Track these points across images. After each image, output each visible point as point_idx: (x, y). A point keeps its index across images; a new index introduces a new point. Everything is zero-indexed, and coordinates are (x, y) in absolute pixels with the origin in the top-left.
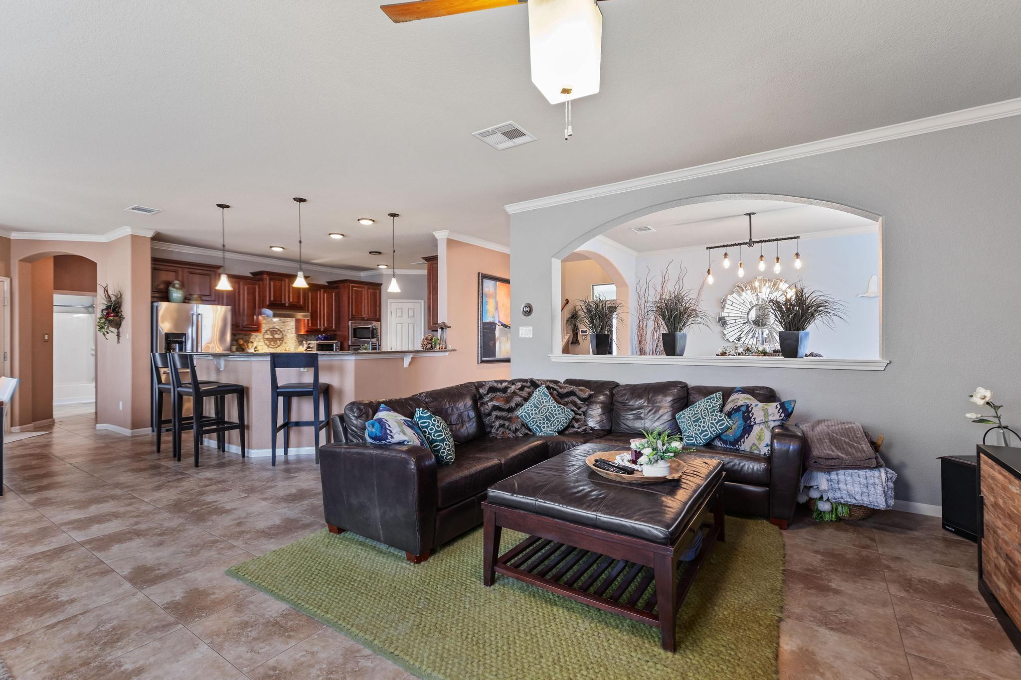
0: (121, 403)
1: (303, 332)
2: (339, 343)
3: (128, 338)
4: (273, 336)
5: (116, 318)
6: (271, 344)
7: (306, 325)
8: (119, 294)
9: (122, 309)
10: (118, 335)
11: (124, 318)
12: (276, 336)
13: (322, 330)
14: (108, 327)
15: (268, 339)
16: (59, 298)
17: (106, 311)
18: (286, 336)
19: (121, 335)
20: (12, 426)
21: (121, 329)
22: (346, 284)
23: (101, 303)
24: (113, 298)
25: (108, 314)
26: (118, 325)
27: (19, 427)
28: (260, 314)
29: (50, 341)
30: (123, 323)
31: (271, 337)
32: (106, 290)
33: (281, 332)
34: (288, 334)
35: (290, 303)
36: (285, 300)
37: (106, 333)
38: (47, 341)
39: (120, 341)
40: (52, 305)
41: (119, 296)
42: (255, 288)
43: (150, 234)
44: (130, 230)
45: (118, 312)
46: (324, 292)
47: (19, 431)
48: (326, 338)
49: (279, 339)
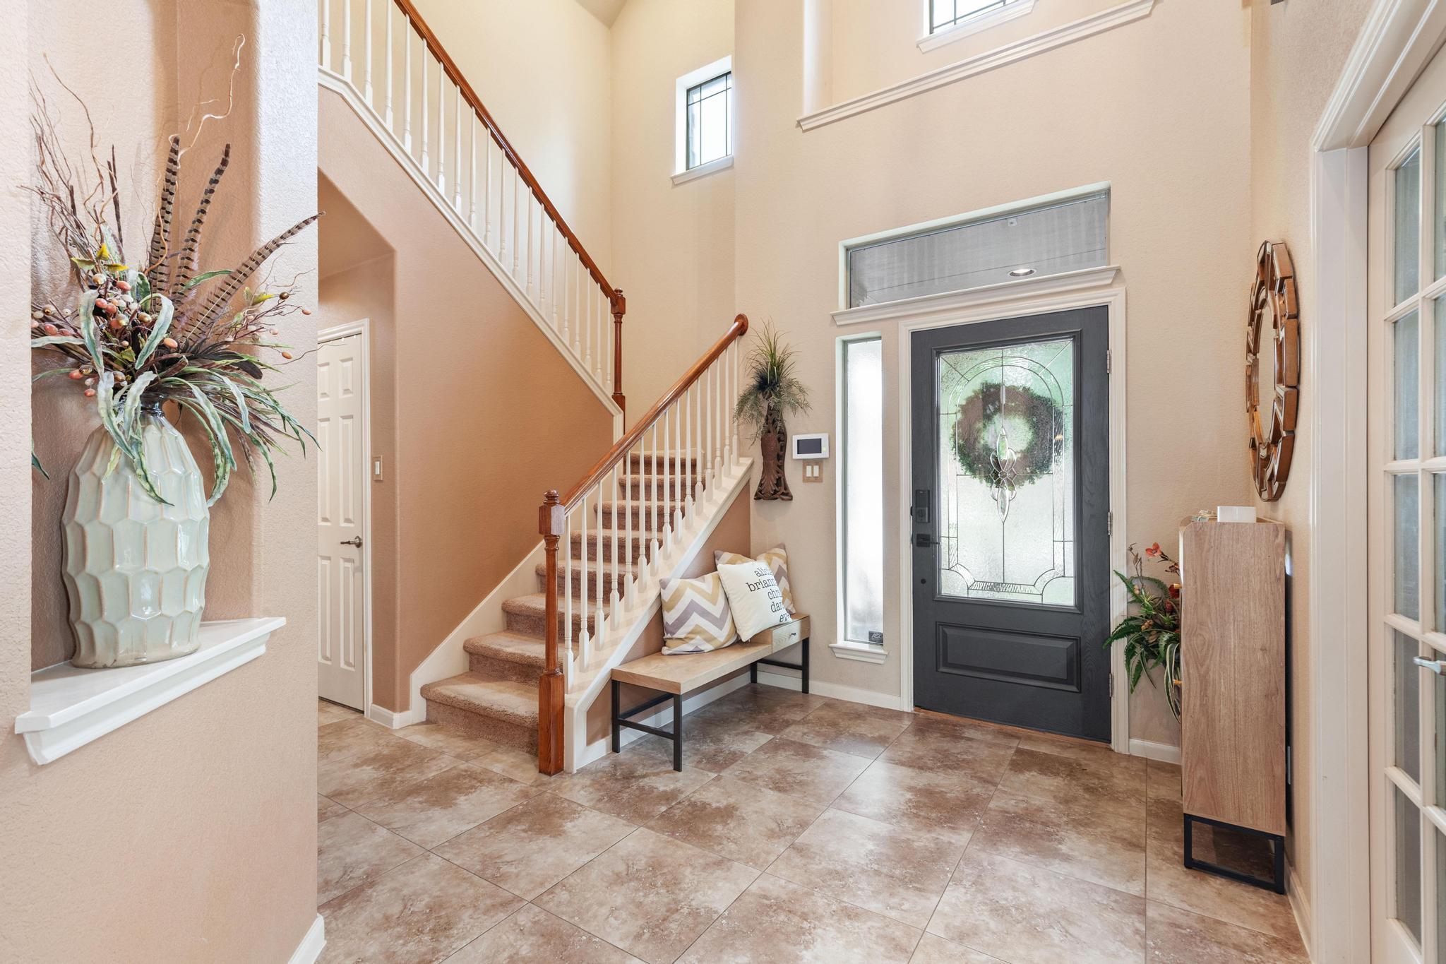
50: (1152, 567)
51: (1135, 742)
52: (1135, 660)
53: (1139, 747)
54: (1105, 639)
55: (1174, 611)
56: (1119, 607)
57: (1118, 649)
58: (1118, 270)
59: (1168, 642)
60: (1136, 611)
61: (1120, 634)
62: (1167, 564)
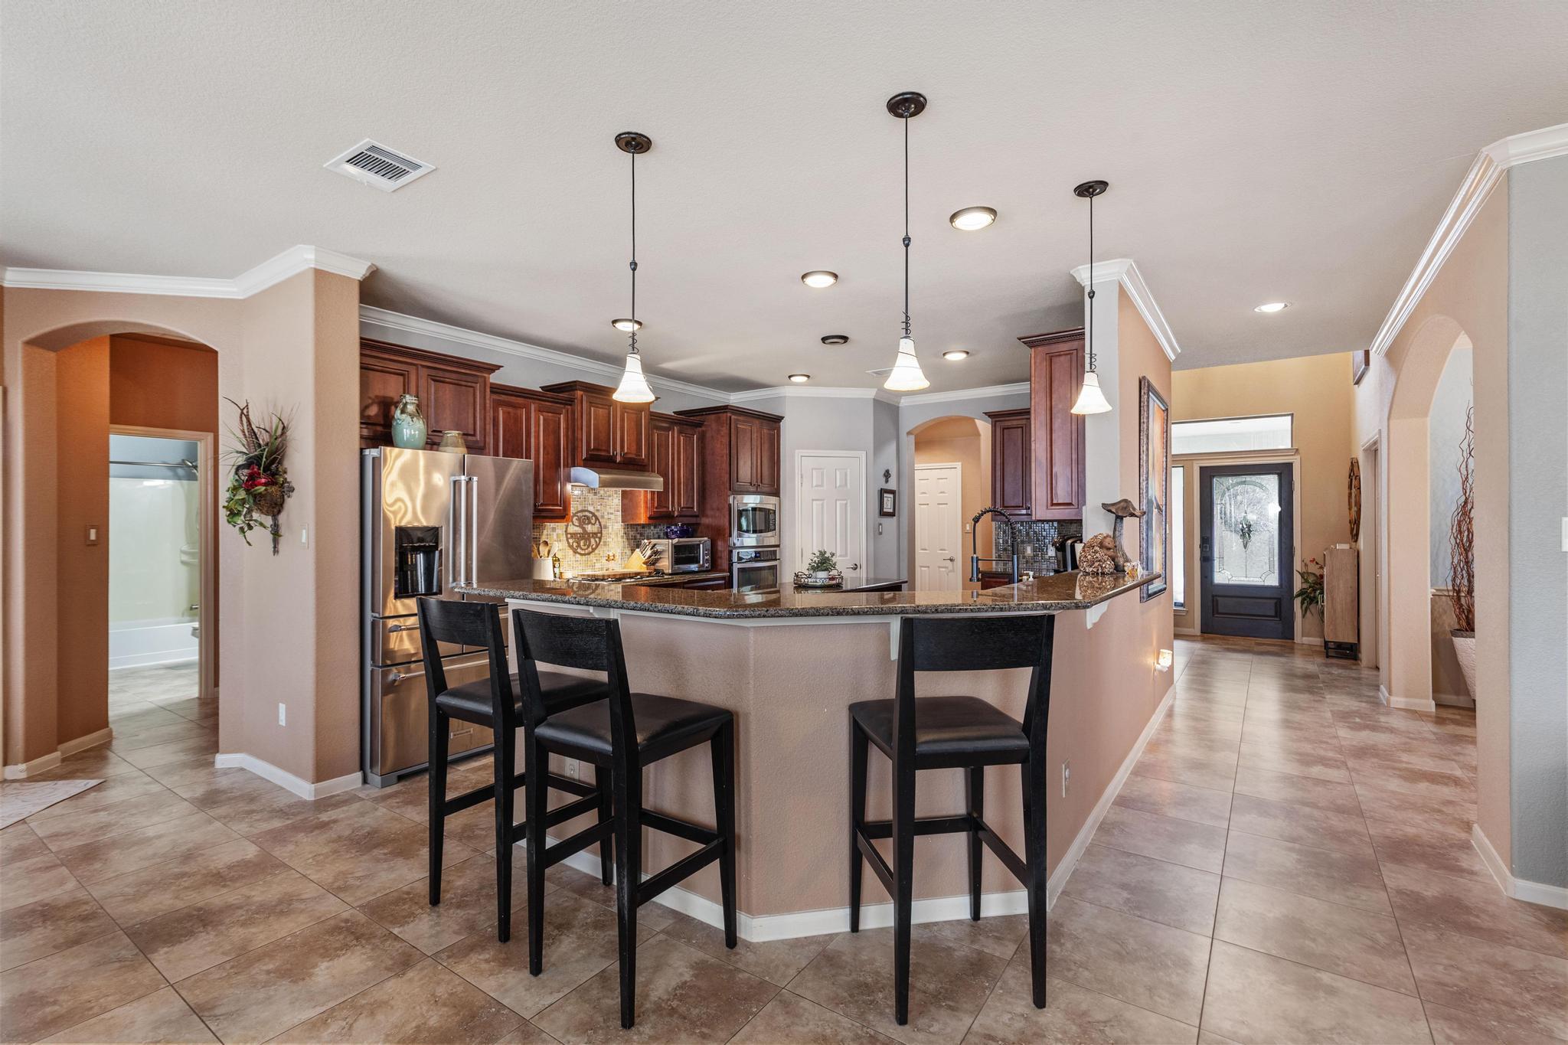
0: (282, 707)
1: (642, 519)
2: (709, 543)
3: (304, 540)
4: (584, 529)
5: (273, 489)
6: (579, 546)
7: (649, 505)
8: (281, 427)
9: (286, 464)
10: (276, 533)
11: (292, 490)
12: (589, 528)
13: (676, 514)
14: (250, 511)
15: (573, 535)
16: (121, 445)
17: (246, 471)
18: (606, 527)
19: (283, 531)
20: (5, 763)
21: (282, 518)
22: (723, 416)
23: (232, 448)
24: (263, 438)
25: (252, 479)
26: (275, 507)
27: (23, 766)
28: (568, 479)
29: (101, 546)
30: (290, 503)
31: (579, 530)
32: (244, 414)
33: (597, 519)
34: (609, 524)
35: (623, 457)
36: (615, 449)
37: (246, 529)
38: (94, 544)
39: (281, 547)
40: (106, 462)
41: (279, 432)
42: (559, 419)
43: (359, 272)
44: (311, 256)
45: (274, 474)
46: (680, 432)
47: (24, 775)
48: (684, 533)
49: (594, 535)
50: (1313, 569)
51: (1304, 638)
52: (1305, 605)
53: (1306, 640)
54: (1292, 599)
55: (1321, 584)
56: (1298, 584)
57: (1297, 602)
58: (1297, 450)
59: (1319, 593)
60: (1305, 586)
61: (1298, 596)
62: (1318, 566)
